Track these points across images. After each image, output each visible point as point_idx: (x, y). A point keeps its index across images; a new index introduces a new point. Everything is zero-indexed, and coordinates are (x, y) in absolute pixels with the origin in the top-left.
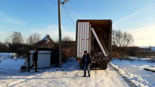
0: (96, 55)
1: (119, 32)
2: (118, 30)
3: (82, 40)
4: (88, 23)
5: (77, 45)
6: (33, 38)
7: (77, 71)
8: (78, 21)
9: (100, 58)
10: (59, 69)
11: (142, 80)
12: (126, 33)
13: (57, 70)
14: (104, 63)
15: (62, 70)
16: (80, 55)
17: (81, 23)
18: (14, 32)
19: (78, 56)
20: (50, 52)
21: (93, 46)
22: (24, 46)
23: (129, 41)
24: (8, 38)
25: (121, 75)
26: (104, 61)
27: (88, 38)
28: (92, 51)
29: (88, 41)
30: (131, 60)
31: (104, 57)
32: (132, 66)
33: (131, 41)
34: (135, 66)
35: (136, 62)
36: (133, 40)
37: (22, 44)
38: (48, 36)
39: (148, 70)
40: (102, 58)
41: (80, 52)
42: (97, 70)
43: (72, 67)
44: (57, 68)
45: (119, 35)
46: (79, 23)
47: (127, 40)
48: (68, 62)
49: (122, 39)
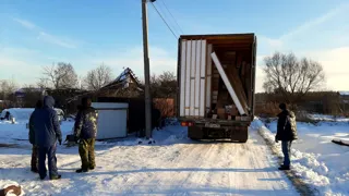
0: (221, 111)
1: (291, 58)
2: (287, 54)
3: (191, 78)
4: (204, 42)
5: (179, 90)
6: (97, 76)
7: (181, 145)
8: (183, 38)
9: (230, 117)
10: (144, 141)
11: (316, 163)
12: (308, 60)
13: (140, 143)
14: (237, 128)
15: (150, 143)
16: (187, 110)
17: (189, 42)
18: (59, 64)
19: (182, 114)
20: (126, 105)
21: (216, 93)
22: (78, 93)
23: (312, 78)
24: (45, 76)
25: (274, 154)
26: (238, 124)
27: (203, 75)
28: (215, 102)
29: (203, 81)
30: (315, 123)
31: (239, 114)
32: (311, 135)
33: (318, 77)
34: (317, 135)
35: (323, 126)
36: (322, 77)
37: (73, 90)
38: (128, 72)
39: (340, 143)
40: (233, 118)
41: (187, 105)
42: (225, 144)
43: (172, 138)
44: (140, 140)
45: (290, 66)
46: (184, 43)
47: (310, 76)
48: (169, 128)
49: (297, 74)
